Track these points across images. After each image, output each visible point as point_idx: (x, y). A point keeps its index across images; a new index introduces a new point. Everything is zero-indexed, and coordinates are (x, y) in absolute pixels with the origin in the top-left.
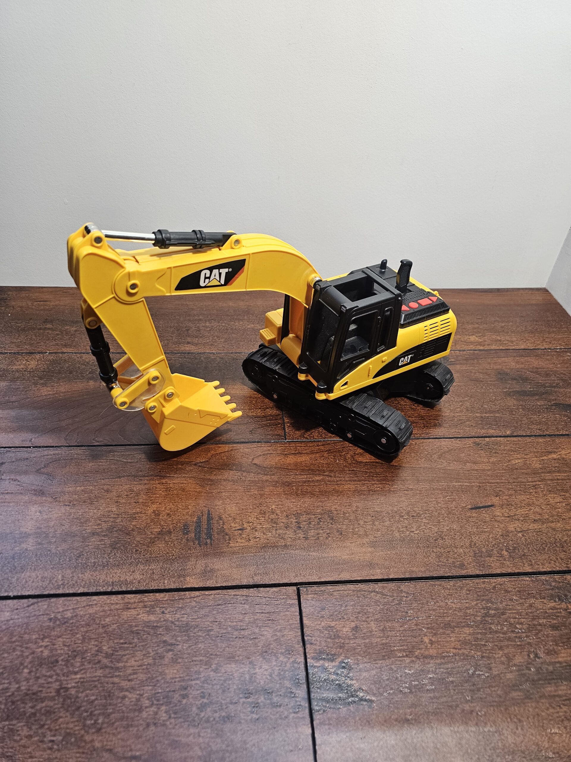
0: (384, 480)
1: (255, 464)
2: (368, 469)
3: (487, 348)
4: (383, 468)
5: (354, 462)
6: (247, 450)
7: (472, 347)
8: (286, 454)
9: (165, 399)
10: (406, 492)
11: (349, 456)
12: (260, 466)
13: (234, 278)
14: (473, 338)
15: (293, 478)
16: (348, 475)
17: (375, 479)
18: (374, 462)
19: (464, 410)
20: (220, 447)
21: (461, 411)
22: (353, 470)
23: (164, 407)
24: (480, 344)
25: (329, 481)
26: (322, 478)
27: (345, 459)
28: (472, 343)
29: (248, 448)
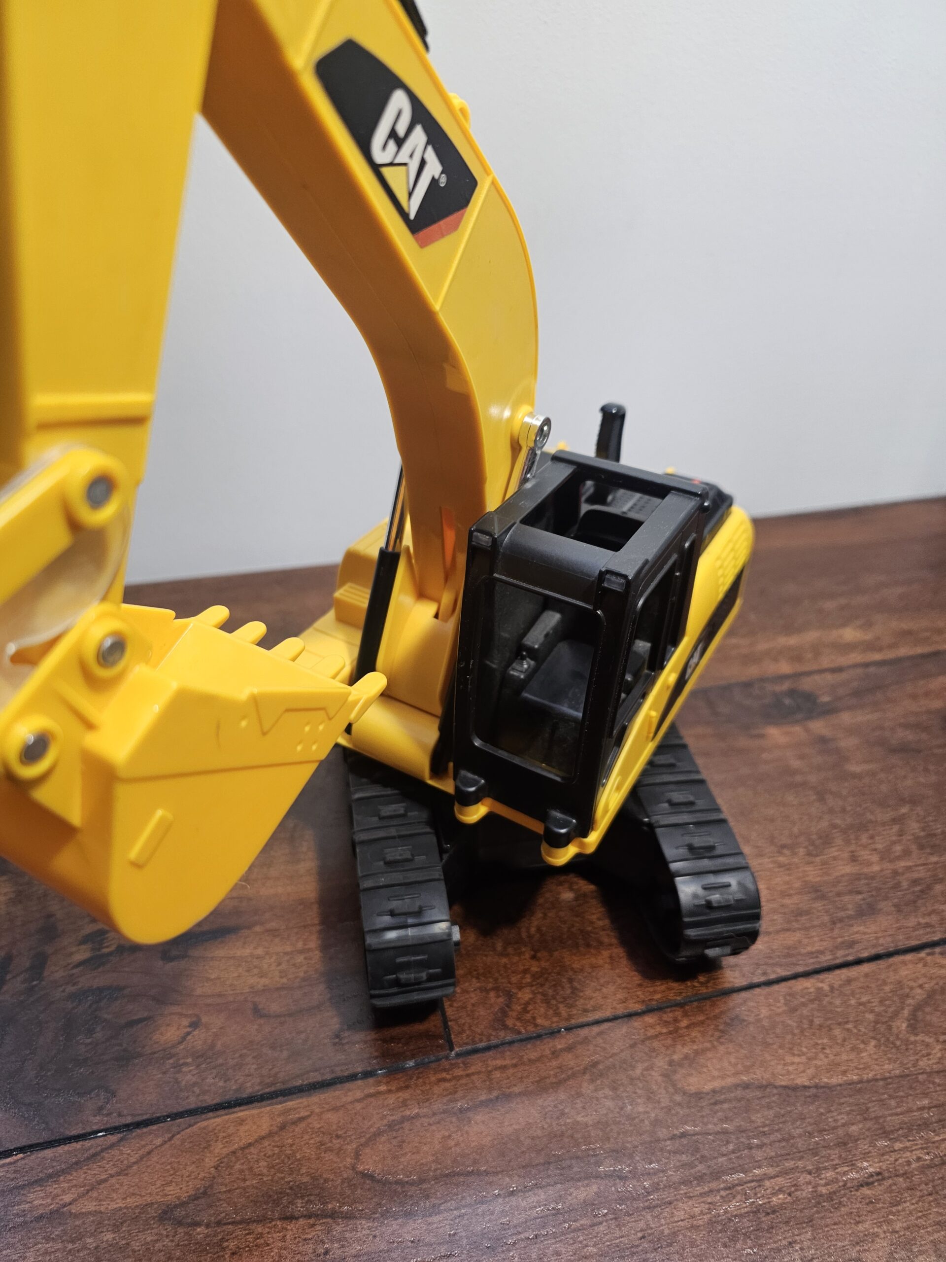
0: (786, 1156)
1: (365, 1176)
2: (726, 1119)
3: (889, 655)
4: (769, 1107)
5: (678, 1098)
6: (332, 1117)
7: (856, 657)
8: (461, 1110)
9: (93, 683)
10: (866, 1191)
11: (656, 1075)
12: (385, 1183)
13: (434, 227)
14: (850, 634)
15: (503, 1213)
16: (674, 1161)
17: (759, 1155)
18: (737, 1086)
19: (914, 847)
20: (242, 1122)
21: (906, 853)
22: (683, 1135)
23: (89, 726)
24: (870, 646)
25: (621, 1200)
26: (595, 1188)
27: (650, 1097)
28: (850, 647)
29: (335, 1109)
